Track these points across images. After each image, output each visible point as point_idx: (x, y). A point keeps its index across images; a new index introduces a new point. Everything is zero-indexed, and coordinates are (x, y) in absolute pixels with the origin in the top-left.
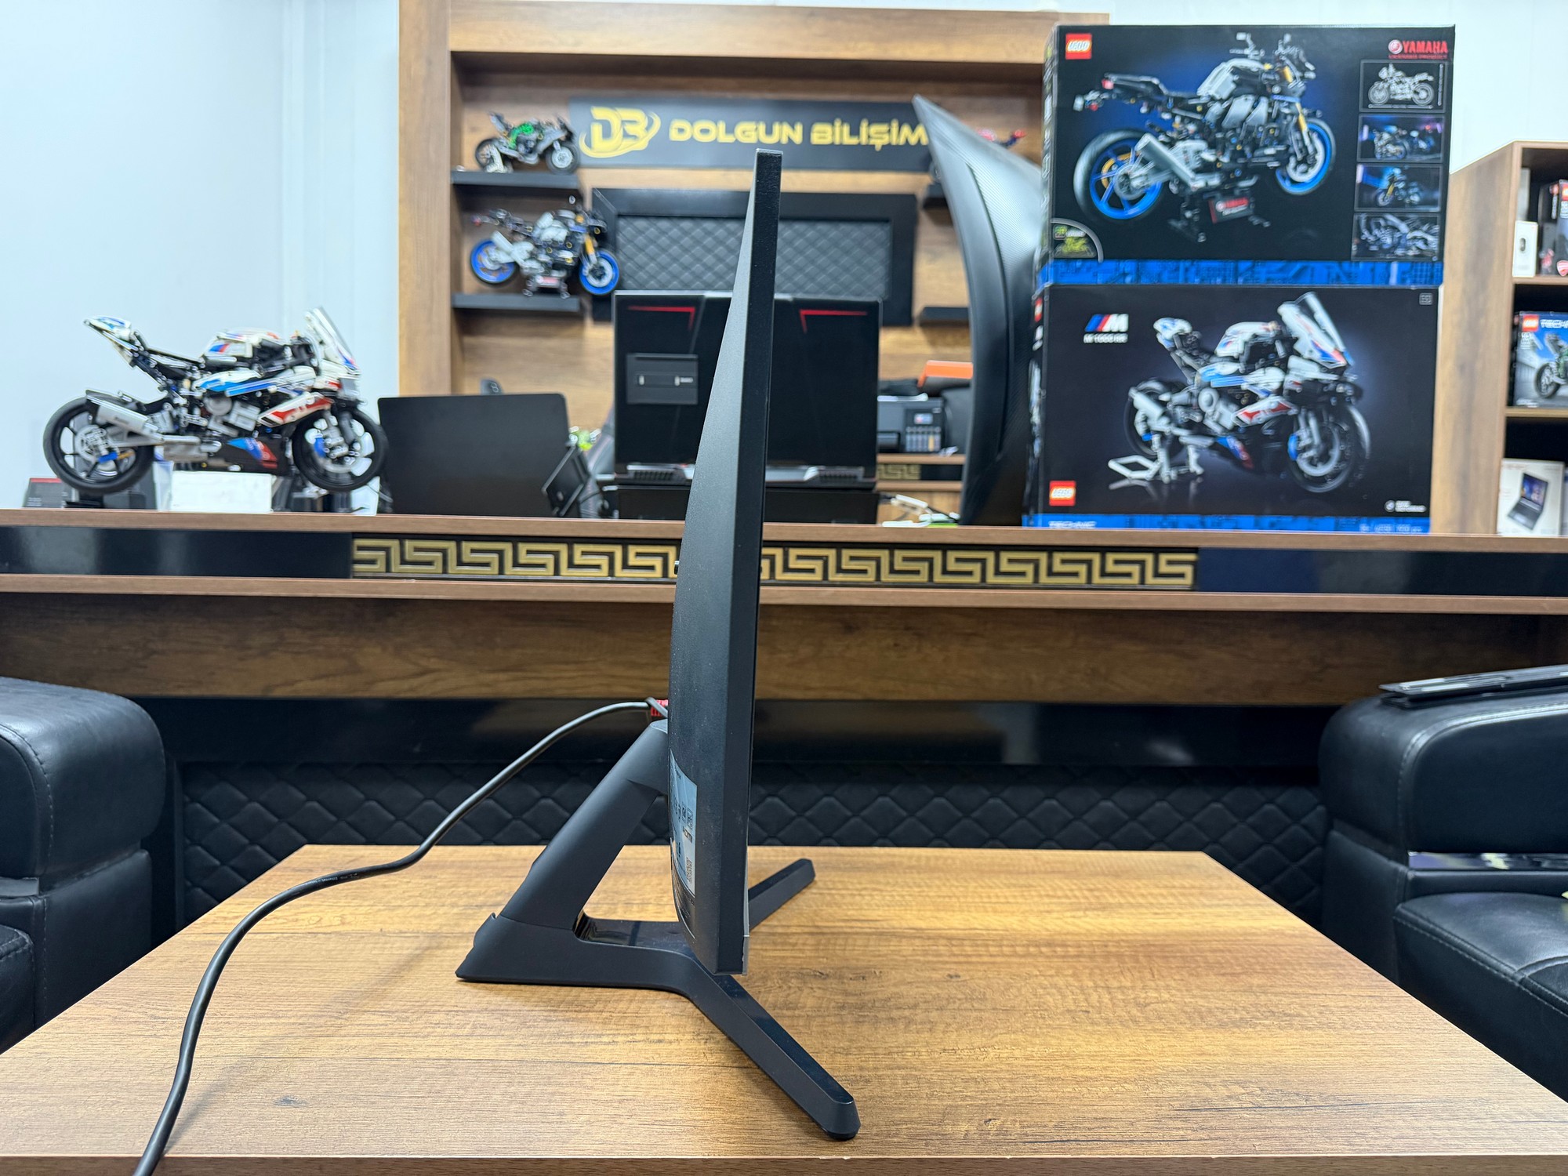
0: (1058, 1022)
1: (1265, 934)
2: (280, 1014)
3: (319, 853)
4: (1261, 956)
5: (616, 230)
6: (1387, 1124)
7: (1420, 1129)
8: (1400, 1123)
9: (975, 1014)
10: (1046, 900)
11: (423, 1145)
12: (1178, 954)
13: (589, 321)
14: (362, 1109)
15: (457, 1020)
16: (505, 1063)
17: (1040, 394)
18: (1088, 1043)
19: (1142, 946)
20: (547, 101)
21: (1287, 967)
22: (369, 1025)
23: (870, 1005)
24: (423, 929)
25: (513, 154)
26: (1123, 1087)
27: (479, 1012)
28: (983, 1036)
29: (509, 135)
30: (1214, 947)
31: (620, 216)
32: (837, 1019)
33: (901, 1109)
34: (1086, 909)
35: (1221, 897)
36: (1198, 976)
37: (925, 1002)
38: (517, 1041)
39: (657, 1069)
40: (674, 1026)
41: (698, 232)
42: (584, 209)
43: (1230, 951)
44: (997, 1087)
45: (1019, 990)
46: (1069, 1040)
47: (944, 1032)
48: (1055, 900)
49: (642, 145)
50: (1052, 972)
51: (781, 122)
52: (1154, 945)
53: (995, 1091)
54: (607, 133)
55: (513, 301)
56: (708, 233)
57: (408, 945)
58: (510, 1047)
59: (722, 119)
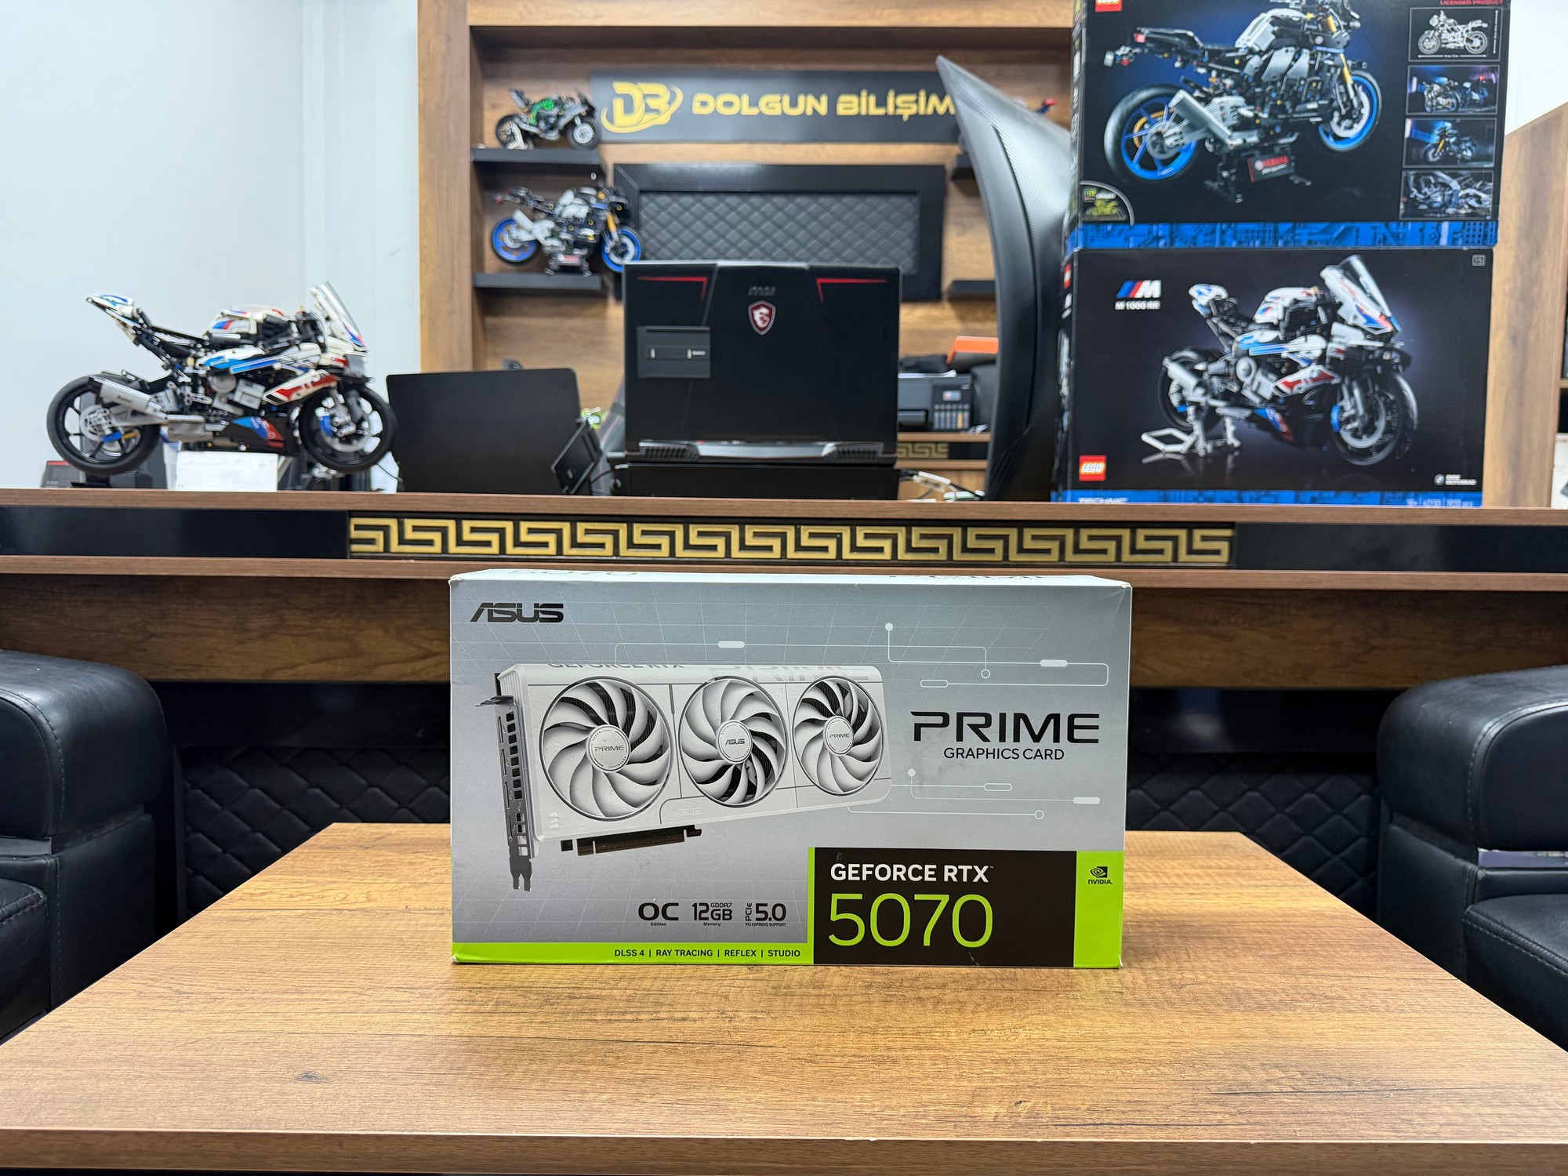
0: (1091, 1003)
1: (1305, 915)
2: (304, 989)
3: (347, 831)
4: (1300, 938)
5: (639, 207)
6: (1434, 1110)
7: (1469, 1115)
8: (1447, 1109)
9: (1005, 995)
11: (444, 1122)
12: (1215, 935)
13: (611, 300)
14: (383, 1086)
15: (479, 997)
16: (527, 1041)
17: (1069, 365)
18: (1122, 1025)
19: (1178, 926)
20: (568, 76)
21: (1328, 949)
22: (392, 1002)
23: (898, 984)
25: (533, 130)
26: (1158, 1069)
27: (502, 988)
28: (1014, 1017)
29: (529, 112)
30: (1252, 928)
31: (642, 192)
32: (865, 998)
33: (929, 1090)
35: (1259, 877)
36: (1235, 956)
38: (540, 1018)
39: (680, 1047)
40: (698, 1005)
41: (721, 207)
42: (605, 186)
43: (1268, 932)
44: (1027, 1068)
46: (1102, 1021)
47: (974, 1013)
49: (664, 119)
51: (806, 95)
52: (1189, 926)
53: (1025, 1072)
54: (629, 108)
55: (535, 281)
56: (733, 209)
57: (434, 922)
58: (533, 1025)
59: (745, 92)
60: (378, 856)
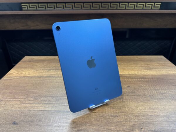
0: (149, 99)
2: (16, 98)
9: (134, 97)
10: (141, 67)
12: (165, 80)
18: (155, 105)
22: (31, 101)
24: (41, 75)
27: (49, 97)
28: (136, 103)
30: (170, 78)
33: (125, 125)
34: (147, 69)
35: (168, 66)
36: (170, 86)
37: (125, 94)
43: (173, 79)
44: (141, 118)
45: (140, 90)
46: (151, 104)
47: (129, 102)
48: (142, 67)
50: (145, 85)
52: (160, 78)
53: (141, 119)
58: (54, 107)
60: (32, 64)
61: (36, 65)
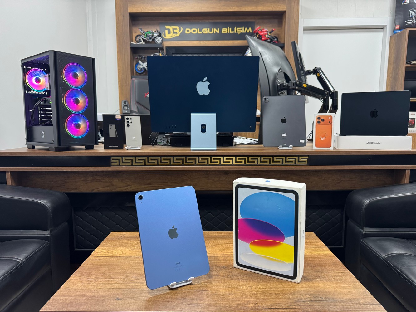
1: (323, 256)
2: (113, 278)
3: (115, 234)
4: (320, 262)
6: (337, 305)
7: (344, 306)
8: (340, 305)
14: (133, 301)
20: (154, 24)
21: (325, 265)
22: (131, 280)
23: (234, 275)
25: (146, 39)
26: (285, 295)
28: (257, 283)
29: (144, 34)
31: (173, 54)
32: (227, 279)
33: (239, 301)
35: (314, 245)
39: (190, 291)
43: (313, 260)
47: (249, 282)
49: (178, 35)
51: (214, 28)
53: (258, 296)
54: (169, 32)
57: (137, 259)
59: (198, 28)
60: (123, 241)
61: (130, 243)
